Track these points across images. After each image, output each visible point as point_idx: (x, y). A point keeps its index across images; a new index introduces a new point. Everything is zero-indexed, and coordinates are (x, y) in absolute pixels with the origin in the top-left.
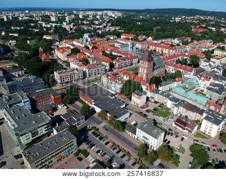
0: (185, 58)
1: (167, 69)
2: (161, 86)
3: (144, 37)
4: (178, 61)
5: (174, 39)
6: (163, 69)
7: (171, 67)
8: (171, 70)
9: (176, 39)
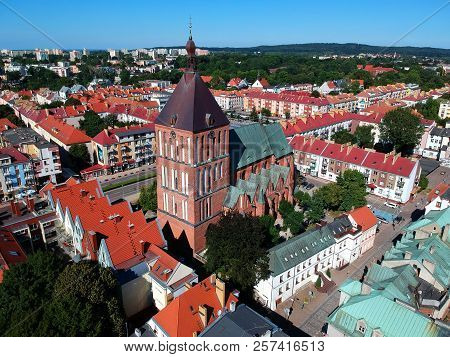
0: (361, 124)
1: (303, 168)
2: (266, 275)
3: (243, 82)
4: (341, 137)
5: (320, 85)
6: (285, 169)
7: (319, 160)
8: (319, 168)
9: (325, 83)
